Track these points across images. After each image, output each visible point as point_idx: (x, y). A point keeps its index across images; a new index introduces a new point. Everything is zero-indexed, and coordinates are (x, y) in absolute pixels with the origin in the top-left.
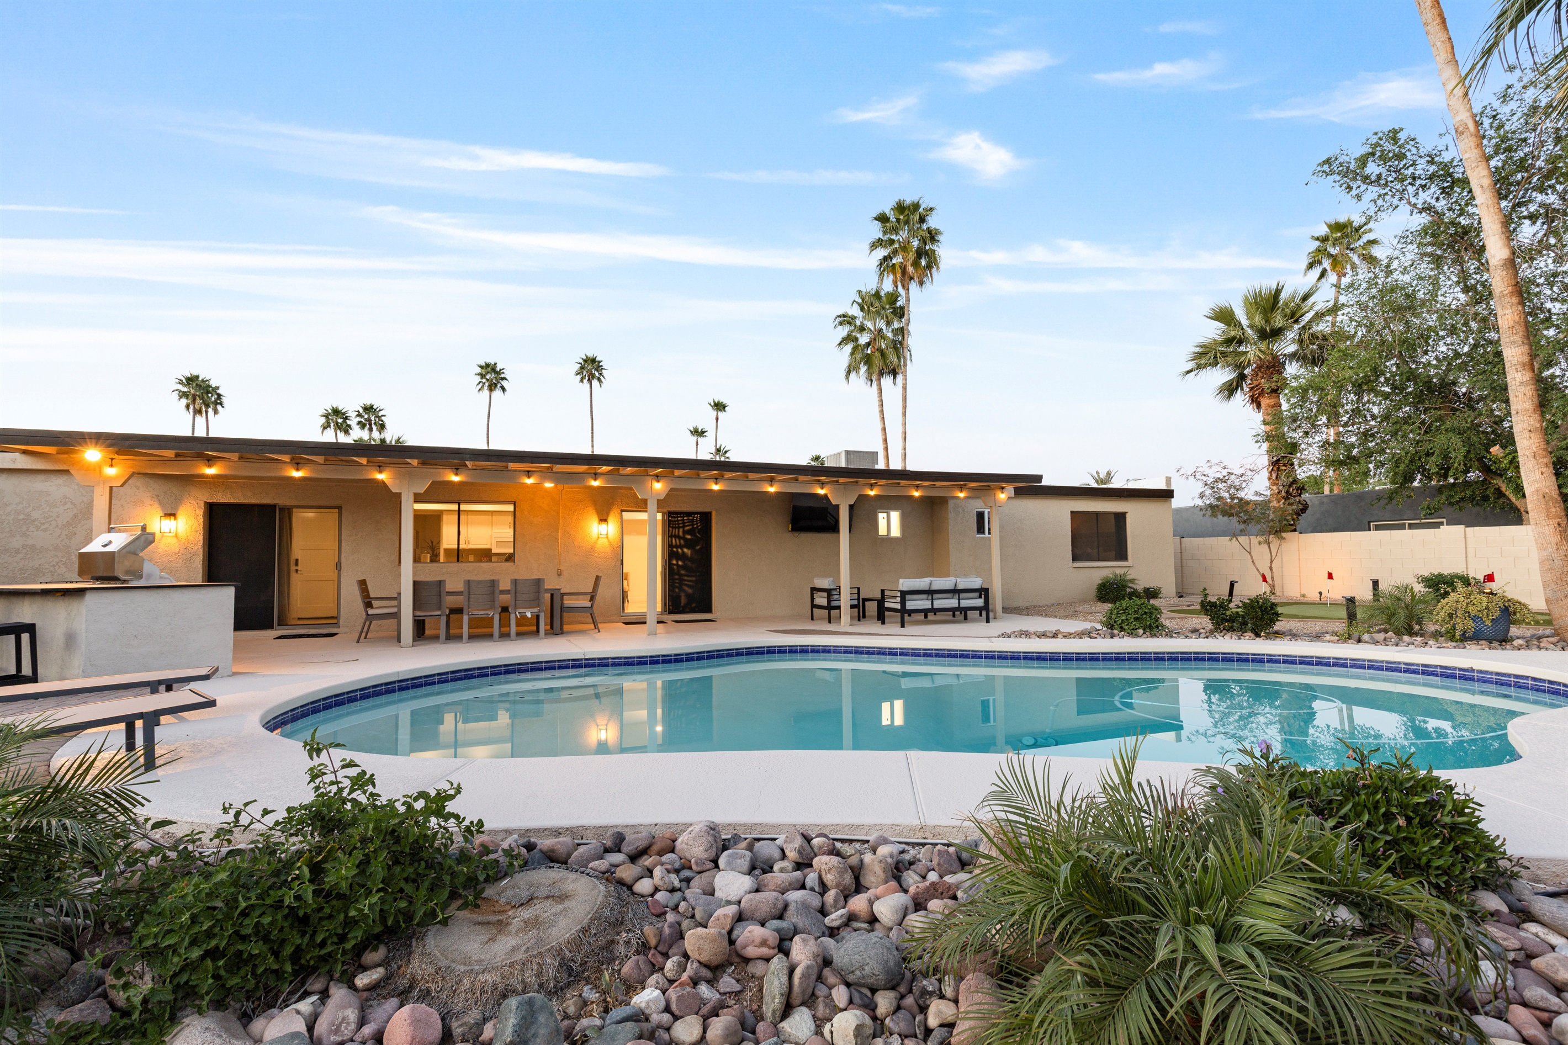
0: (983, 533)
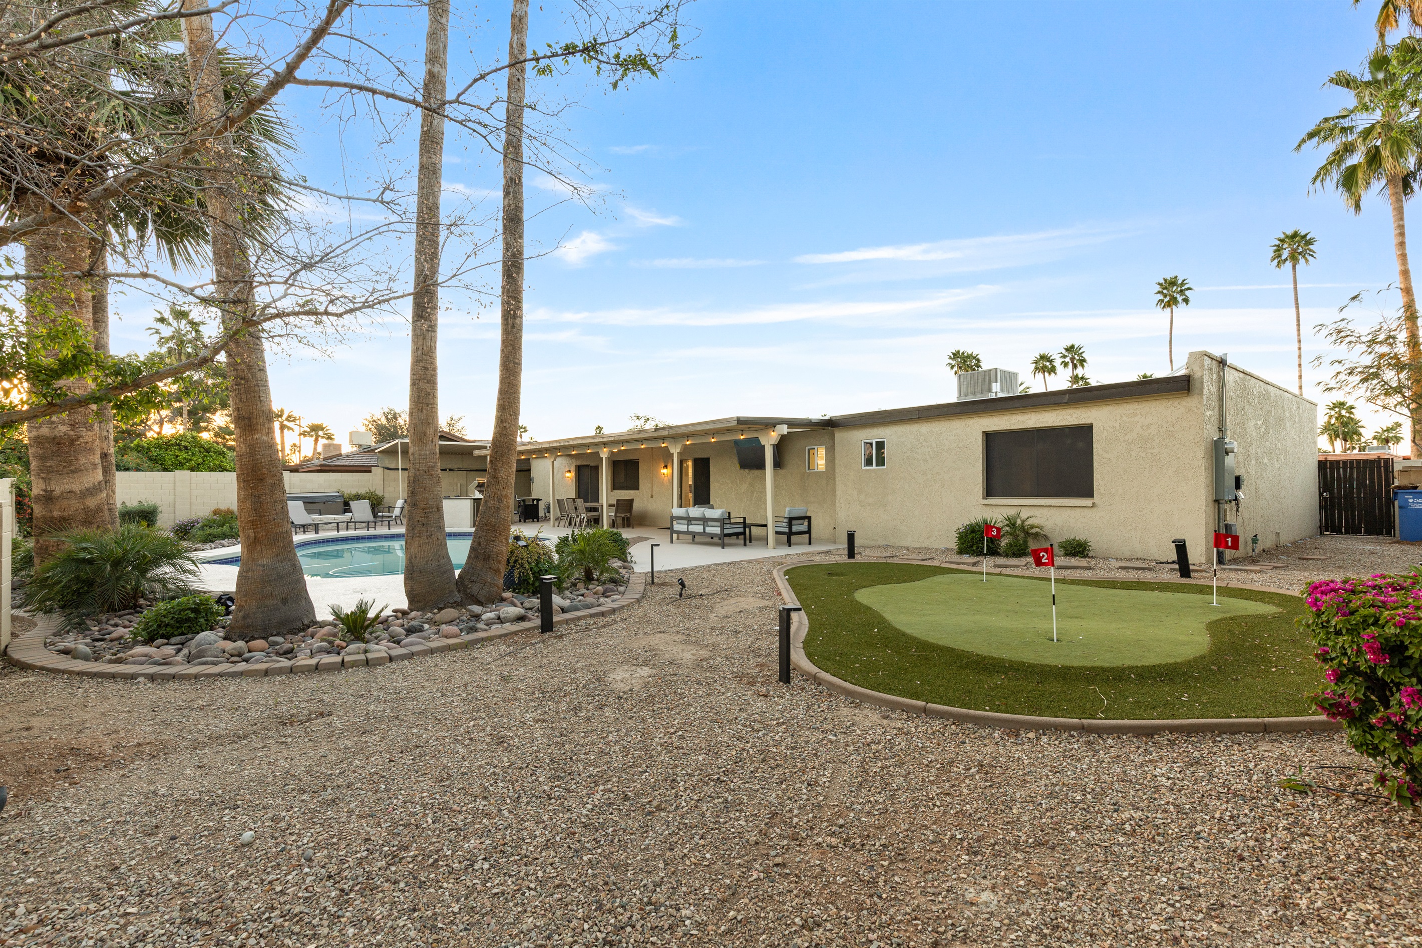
0: (871, 464)
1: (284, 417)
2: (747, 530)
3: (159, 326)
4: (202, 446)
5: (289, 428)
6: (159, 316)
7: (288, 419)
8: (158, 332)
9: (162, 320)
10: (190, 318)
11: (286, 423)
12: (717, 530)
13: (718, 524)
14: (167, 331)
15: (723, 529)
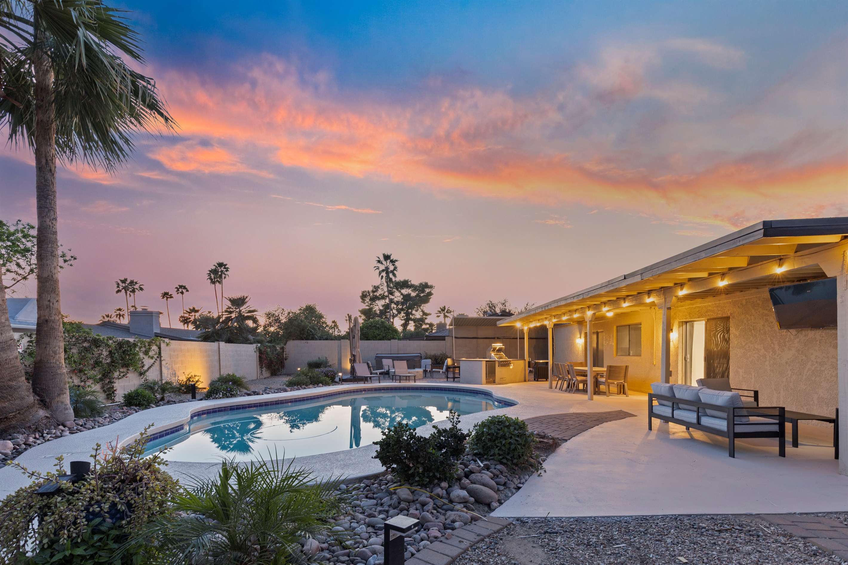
1: (446, 311)
2: (788, 426)
3: (379, 265)
4: (386, 327)
5: (447, 317)
6: (378, 259)
7: (447, 312)
8: (378, 269)
9: (379, 261)
10: (391, 259)
11: (446, 314)
12: (722, 425)
13: (725, 415)
14: (382, 267)
15: (732, 424)
